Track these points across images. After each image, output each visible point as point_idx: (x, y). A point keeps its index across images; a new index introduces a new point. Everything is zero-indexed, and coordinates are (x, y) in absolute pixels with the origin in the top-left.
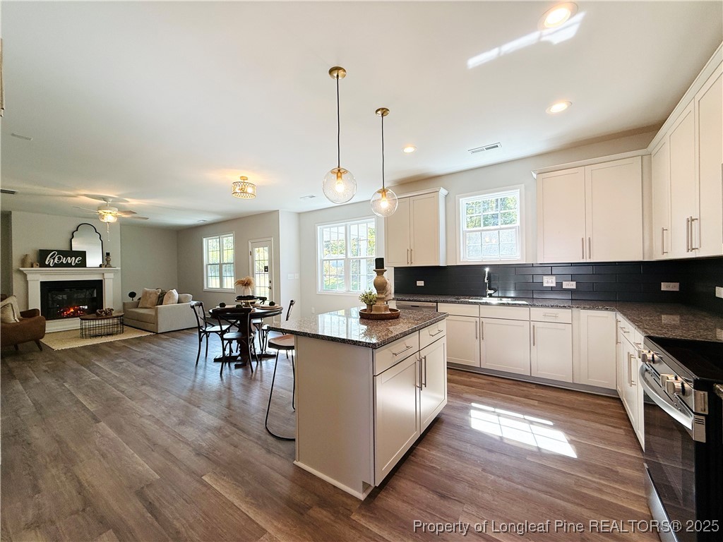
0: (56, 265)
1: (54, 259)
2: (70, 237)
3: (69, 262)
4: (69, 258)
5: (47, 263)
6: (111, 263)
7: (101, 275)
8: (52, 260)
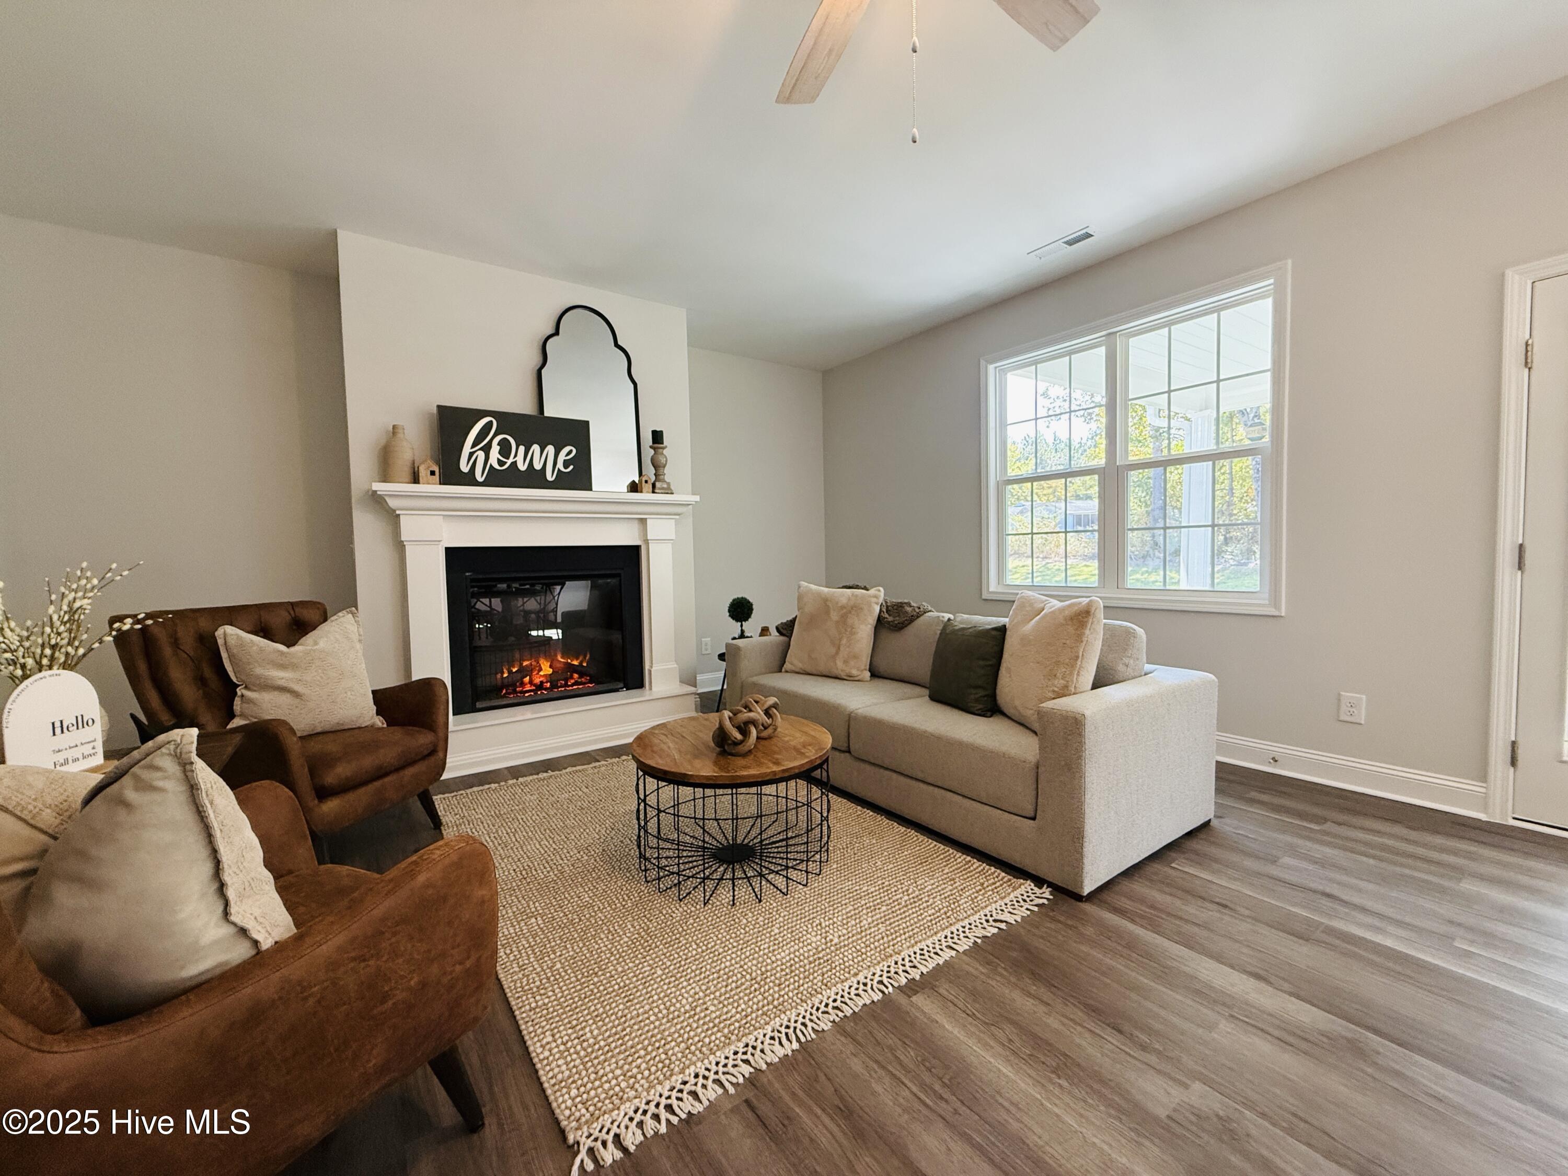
0: (495, 478)
1: (487, 449)
2: (536, 359)
3: (538, 466)
4: (536, 448)
5: (464, 467)
6: (669, 474)
7: (636, 526)
8: (481, 455)
